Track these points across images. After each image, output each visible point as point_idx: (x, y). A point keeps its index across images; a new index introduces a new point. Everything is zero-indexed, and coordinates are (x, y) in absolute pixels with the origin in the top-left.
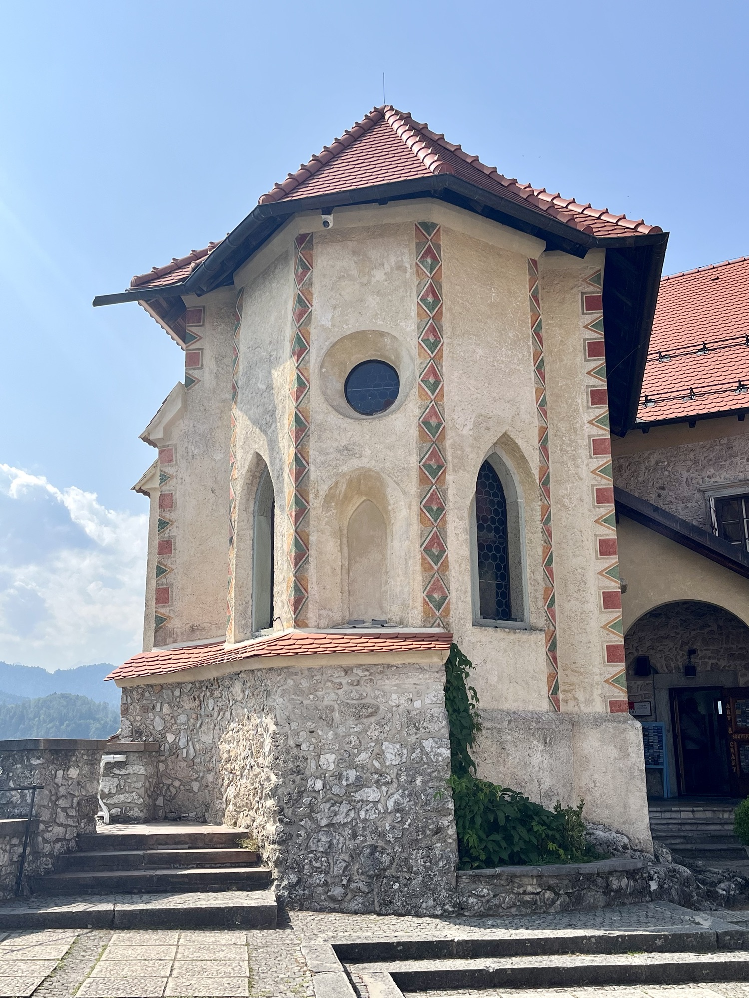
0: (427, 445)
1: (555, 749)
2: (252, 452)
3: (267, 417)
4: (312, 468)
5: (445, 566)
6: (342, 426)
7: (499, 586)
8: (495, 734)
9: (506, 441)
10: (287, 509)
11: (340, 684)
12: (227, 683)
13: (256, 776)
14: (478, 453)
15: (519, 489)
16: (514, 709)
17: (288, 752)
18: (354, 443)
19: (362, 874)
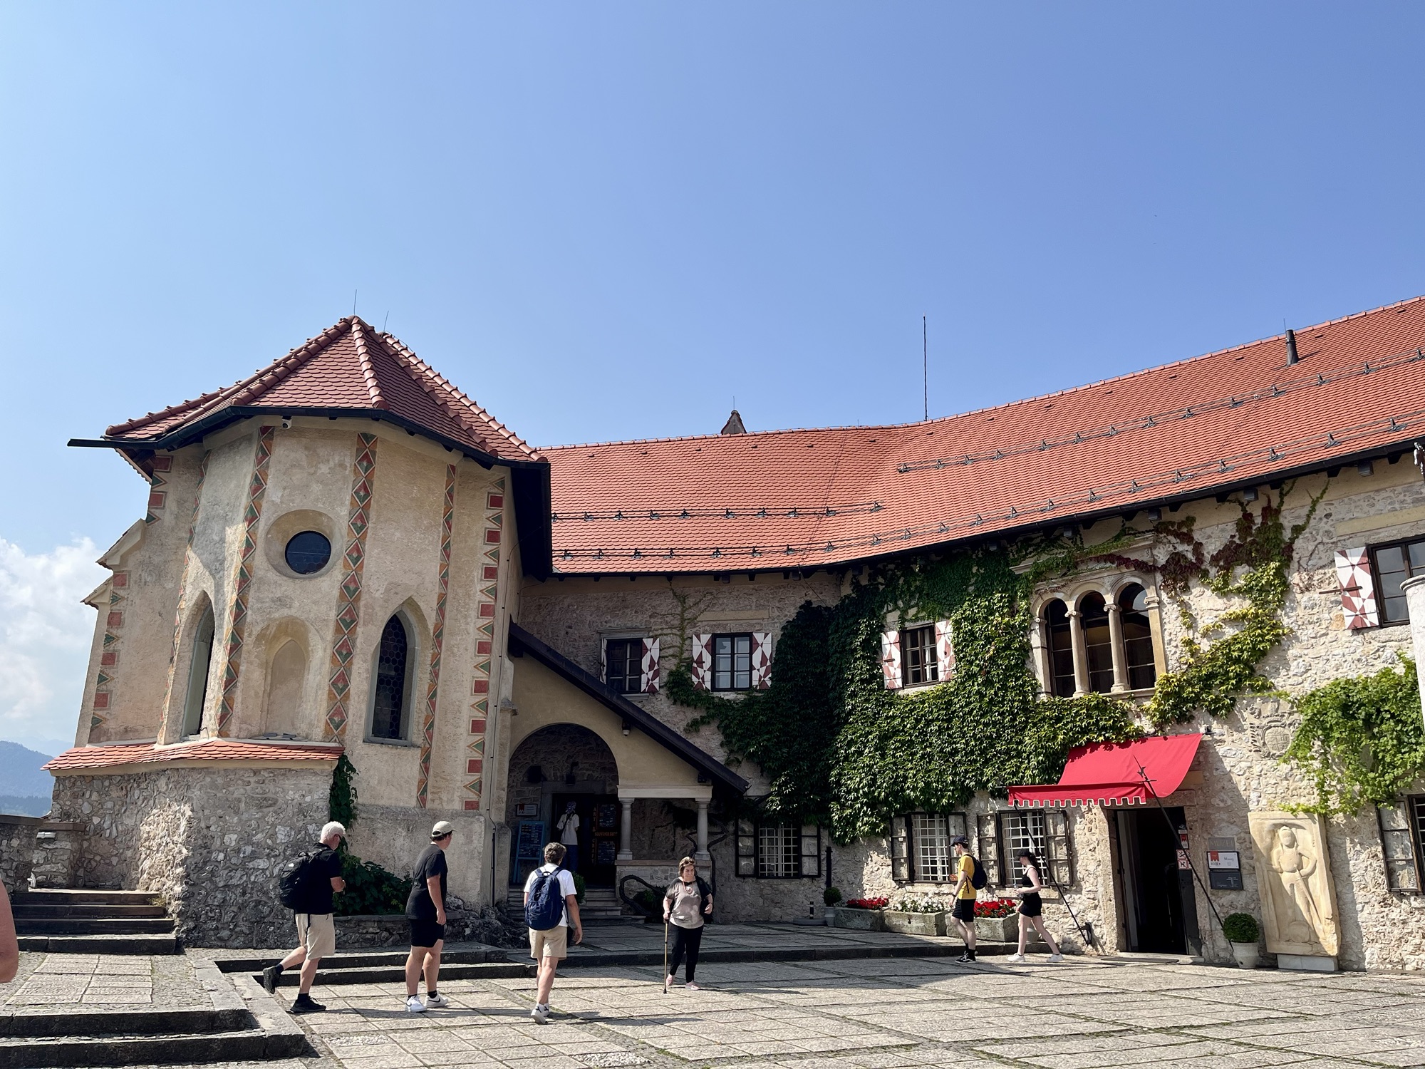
0: (345, 604)
1: (415, 834)
2: (200, 590)
3: (217, 564)
4: (249, 612)
5: (347, 697)
6: (279, 582)
7: (393, 712)
8: (369, 822)
9: (410, 603)
10: (224, 642)
11: (249, 782)
12: (154, 777)
13: (170, 850)
14: (385, 612)
15: (418, 639)
16: (387, 805)
17: (199, 832)
18: (287, 597)
19: (246, 921)
